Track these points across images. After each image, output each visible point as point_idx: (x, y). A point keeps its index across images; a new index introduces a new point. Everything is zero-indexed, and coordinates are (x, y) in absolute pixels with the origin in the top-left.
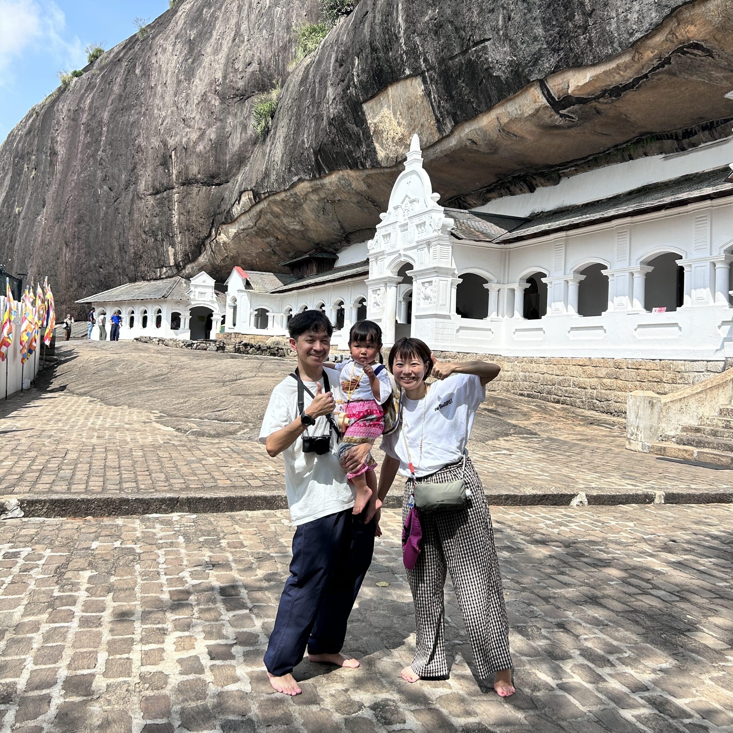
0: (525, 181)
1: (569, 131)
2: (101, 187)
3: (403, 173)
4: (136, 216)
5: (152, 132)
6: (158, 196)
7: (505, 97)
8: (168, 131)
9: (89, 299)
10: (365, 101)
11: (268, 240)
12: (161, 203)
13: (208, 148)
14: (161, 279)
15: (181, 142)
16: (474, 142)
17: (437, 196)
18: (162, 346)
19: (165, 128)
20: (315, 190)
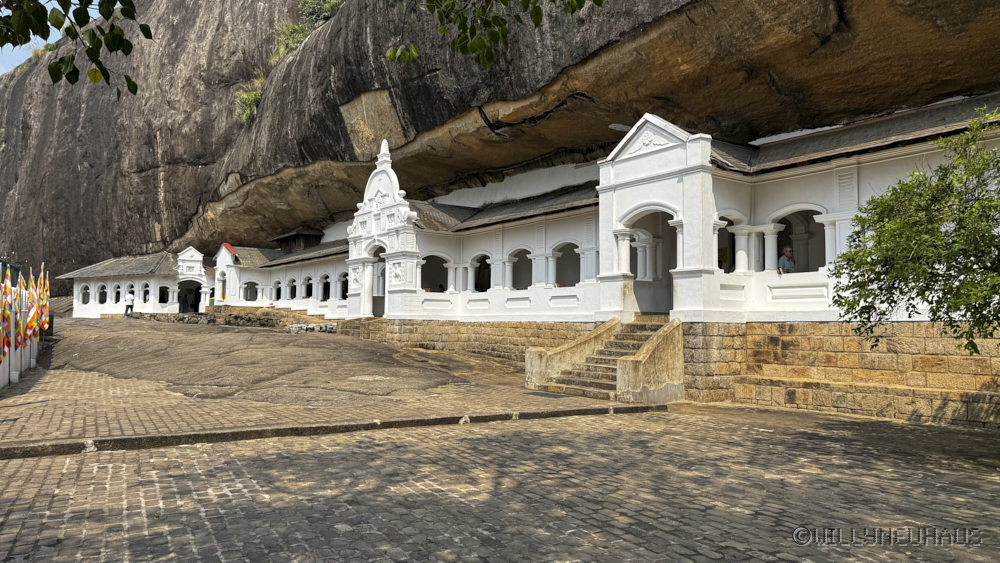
0: (478, 178)
1: (505, 145)
2: (81, 164)
3: (375, 171)
4: (120, 192)
5: (135, 112)
6: (143, 174)
7: (453, 116)
8: (153, 112)
9: (70, 275)
10: (342, 104)
11: (255, 217)
12: (145, 181)
13: (194, 130)
14: (147, 253)
15: (166, 123)
16: (433, 148)
17: (403, 192)
18: (154, 322)
19: (149, 110)
20: (300, 176)
